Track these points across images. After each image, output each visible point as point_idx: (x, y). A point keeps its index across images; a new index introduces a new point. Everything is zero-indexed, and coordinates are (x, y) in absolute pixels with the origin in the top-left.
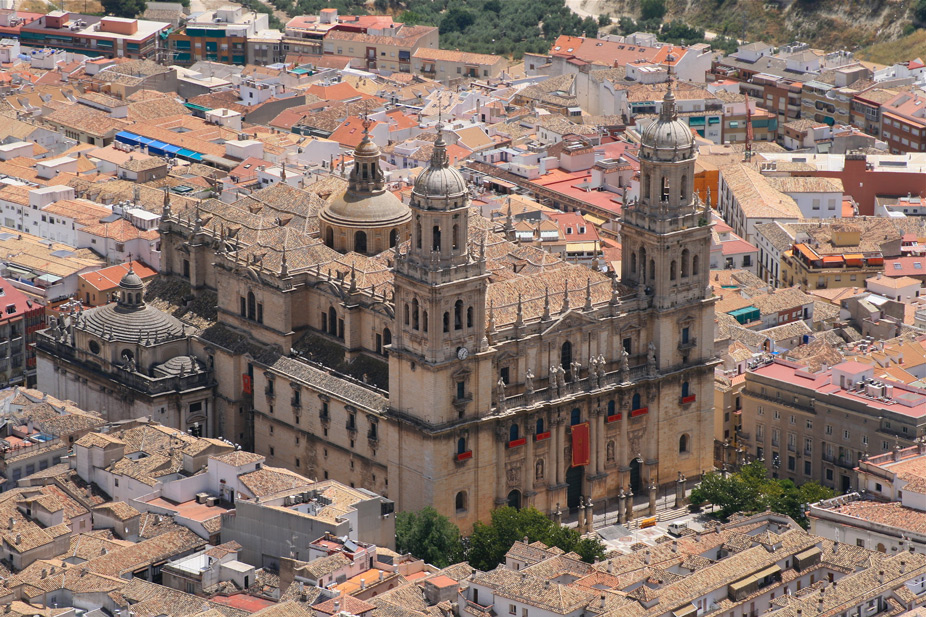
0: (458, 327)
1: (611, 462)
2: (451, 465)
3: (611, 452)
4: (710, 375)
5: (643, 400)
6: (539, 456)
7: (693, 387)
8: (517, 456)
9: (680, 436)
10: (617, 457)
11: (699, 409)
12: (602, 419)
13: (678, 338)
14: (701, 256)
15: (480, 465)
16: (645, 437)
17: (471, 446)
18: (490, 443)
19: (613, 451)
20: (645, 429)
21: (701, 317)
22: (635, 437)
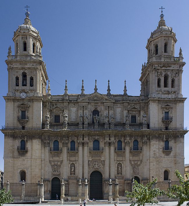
0: (24, 85)
1: (120, 175)
2: (16, 153)
3: (119, 169)
4: (181, 139)
5: (140, 145)
6: (72, 161)
7: (171, 144)
8: (58, 158)
9: (164, 170)
10: (124, 173)
11: (175, 156)
12: (112, 148)
13: (162, 115)
14: (176, 79)
15: (33, 157)
16: (142, 165)
17: (28, 145)
18: (40, 146)
19: (121, 169)
20: (141, 161)
21: (176, 108)
22: (136, 164)
